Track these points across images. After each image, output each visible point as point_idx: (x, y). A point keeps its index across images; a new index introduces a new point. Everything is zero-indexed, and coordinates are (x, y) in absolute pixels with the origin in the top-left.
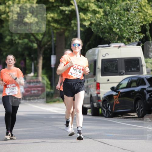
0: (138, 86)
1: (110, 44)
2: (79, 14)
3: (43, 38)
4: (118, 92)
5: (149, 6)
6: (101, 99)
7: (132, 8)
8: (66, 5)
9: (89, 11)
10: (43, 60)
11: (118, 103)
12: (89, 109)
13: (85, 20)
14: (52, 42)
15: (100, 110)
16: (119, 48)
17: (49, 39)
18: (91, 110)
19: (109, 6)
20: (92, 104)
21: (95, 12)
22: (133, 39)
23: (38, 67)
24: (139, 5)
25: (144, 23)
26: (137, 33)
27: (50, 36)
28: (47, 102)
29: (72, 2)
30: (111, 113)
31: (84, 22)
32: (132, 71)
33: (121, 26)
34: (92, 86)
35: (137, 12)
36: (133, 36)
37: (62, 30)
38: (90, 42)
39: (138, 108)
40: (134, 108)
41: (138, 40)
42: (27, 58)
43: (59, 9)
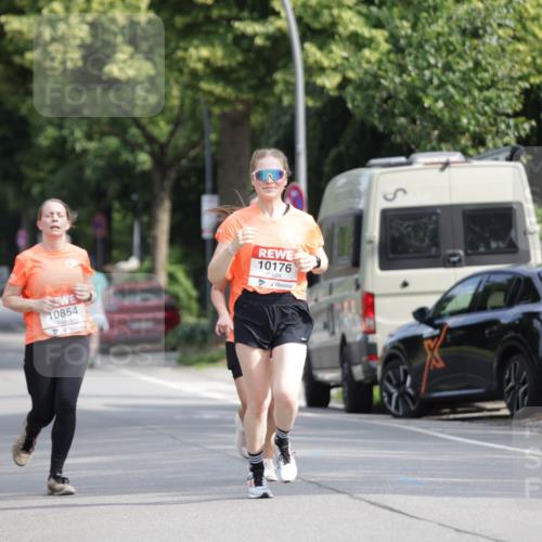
0: (510, 304)
1: (413, 156)
2: (303, 49)
3: (172, 134)
4: (440, 327)
6: (380, 352)
7: (491, 26)
8: (255, 15)
9: (337, 37)
10: (174, 211)
11: (441, 365)
12: (337, 386)
13: (322, 70)
14: (204, 148)
15: (376, 391)
16: (443, 169)
17: (195, 138)
18: (343, 392)
19: (408, 21)
20: (346, 371)
21: (357, 42)
22: (493, 139)
23: (155, 239)
24: (517, 17)
25: (532, 80)
26: (508, 116)
27: (199, 128)
28: (184, 362)
29: (276, 5)
30: (414, 403)
31: (320, 76)
32: (490, 252)
33: (451, 89)
34: (346, 305)
35: (510, 40)
36: (495, 124)
37: (240, 107)
38: (342, 148)
39: (511, 384)
40: (495, 383)
41: (511, 139)
42: (116, 205)
43: (230, 28)
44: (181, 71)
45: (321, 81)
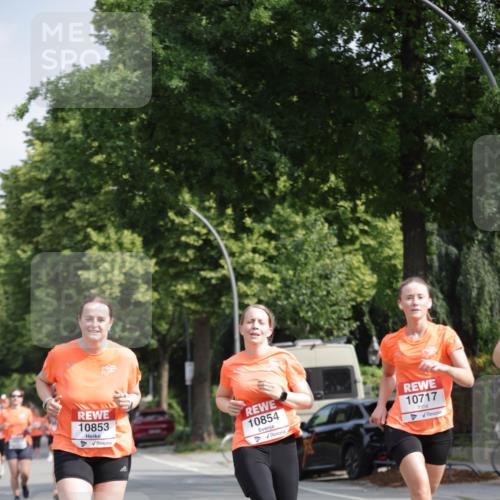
0: (348, 419)
1: (296, 342)
2: (237, 285)
3: (169, 330)
4: (312, 432)
5: (367, 268)
7: (335, 273)
8: (211, 267)
9: (253, 279)
10: (170, 370)
11: (312, 452)
13: (247, 296)
14: (186, 337)
16: (312, 349)
17: (181, 331)
21: (264, 280)
22: (337, 332)
23: (161, 386)
24: (349, 268)
25: (357, 300)
26: (345, 320)
27: (183, 327)
28: (177, 451)
29: (222, 262)
31: (246, 299)
32: (337, 392)
33: (314, 306)
35: (345, 279)
36: (337, 325)
37: (204, 315)
39: (349, 462)
40: (341, 461)
41: (346, 332)
43: (198, 274)
44: (173, 297)
45: (246, 301)
